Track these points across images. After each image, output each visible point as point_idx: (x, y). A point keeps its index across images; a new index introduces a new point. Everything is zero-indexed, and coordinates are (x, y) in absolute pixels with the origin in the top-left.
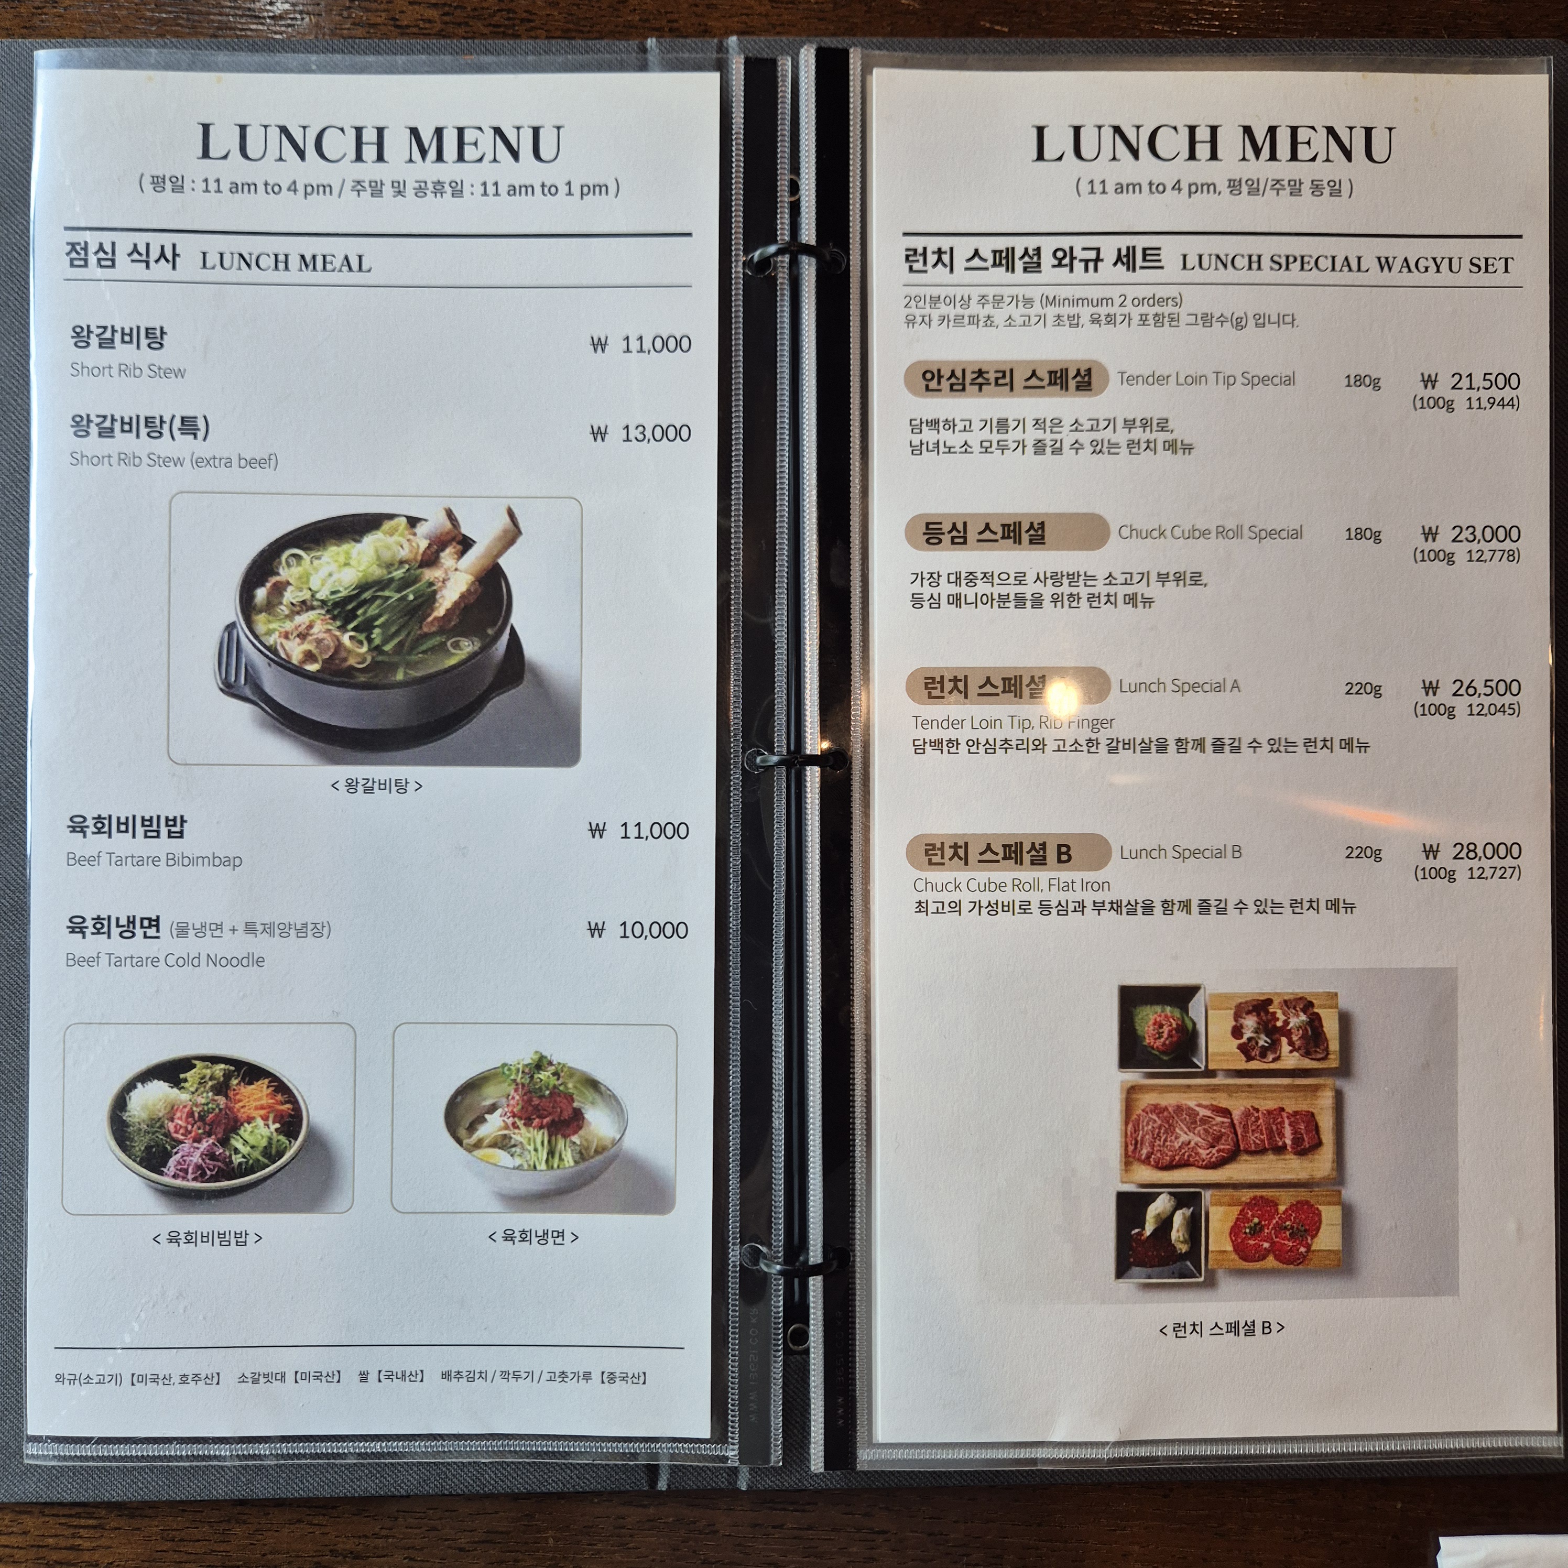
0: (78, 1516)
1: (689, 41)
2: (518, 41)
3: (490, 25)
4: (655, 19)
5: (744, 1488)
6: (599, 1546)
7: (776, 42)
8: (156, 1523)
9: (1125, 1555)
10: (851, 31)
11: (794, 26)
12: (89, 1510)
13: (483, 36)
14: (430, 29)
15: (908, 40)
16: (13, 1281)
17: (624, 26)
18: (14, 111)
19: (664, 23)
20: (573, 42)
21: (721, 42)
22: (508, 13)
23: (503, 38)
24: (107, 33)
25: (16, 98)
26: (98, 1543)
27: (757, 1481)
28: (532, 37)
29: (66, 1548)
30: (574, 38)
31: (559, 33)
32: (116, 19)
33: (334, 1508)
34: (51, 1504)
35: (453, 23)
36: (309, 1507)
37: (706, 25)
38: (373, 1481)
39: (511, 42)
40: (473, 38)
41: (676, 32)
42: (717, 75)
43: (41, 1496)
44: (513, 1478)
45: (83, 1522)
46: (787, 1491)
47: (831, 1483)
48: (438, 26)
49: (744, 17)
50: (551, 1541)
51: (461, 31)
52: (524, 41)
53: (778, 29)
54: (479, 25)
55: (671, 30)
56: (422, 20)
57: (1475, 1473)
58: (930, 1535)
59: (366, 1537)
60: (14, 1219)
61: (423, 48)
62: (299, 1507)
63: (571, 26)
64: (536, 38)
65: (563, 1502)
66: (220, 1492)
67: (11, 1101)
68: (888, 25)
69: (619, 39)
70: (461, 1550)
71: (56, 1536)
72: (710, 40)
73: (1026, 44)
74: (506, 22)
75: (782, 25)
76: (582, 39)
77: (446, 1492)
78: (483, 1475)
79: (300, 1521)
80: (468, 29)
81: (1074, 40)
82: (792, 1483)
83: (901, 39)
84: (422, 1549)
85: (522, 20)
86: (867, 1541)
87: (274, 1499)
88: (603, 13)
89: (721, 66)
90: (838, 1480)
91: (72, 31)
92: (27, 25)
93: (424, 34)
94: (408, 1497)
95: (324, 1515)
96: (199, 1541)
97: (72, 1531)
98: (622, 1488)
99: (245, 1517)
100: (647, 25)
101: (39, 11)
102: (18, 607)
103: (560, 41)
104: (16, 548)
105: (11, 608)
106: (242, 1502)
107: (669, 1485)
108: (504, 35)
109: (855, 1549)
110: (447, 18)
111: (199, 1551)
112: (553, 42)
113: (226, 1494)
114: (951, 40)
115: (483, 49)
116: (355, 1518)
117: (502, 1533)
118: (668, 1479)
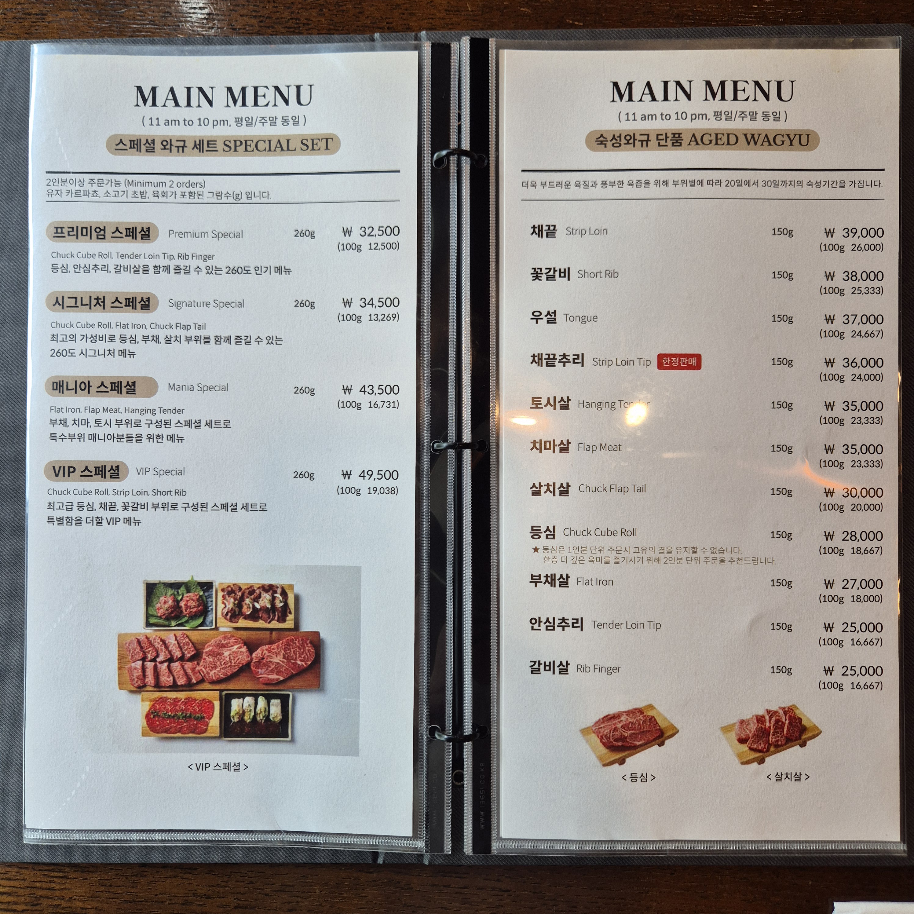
0: (53, 871)
1: (398, 34)
2: (301, 36)
3: (286, 27)
4: (379, 22)
5: (427, 863)
6: (345, 895)
7: (448, 34)
8: (96, 876)
9: (648, 908)
10: (492, 27)
11: (459, 24)
12: (60, 867)
13: (282, 34)
14: (253, 30)
15: (524, 31)
16: (18, 738)
17: (362, 26)
18: (20, 80)
19: (385, 24)
20: (332, 36)
21: (417, 35)
22: (296, 20)
23: (293, 35)
24: (72, 36)
25: (21, 73)
26: (64, 886)
27: (435, 860)
28: (309, 34)
29: (46, 889)
30: (333, 34)
31: (325, 31)
32: (77, 28)
33: (196, 869)
34: (39, 864)
35: (265, 27)
36: (181, 869)
37: (409, 25)
38: (217, 854)
39: (297, 37)
40: (276, 35)
41: (391, 29)
42: (416, 53)
43: (33, 859)
44: (296, 854)
45: (56, 874)
46: (452, 865)
47: (477, 861)
48: (257, 28)
49: (430, 20)
50: (318, 891)
51: (269, 31)
52: (304, 36)
53: (450, 27)
54: (279, 28)
55: (388, 28)
56: (248, 25)
57: (855, 864)
58: (534, 893)
59: (213, 886)
60: (18, 703)
61: (248, 41)
62: (175, 868)
63: (332, 27)
64: (312, 34)
65: (324, 869)
66: (131, 859)
67: (17, 637)
68: (513, 23)
69: (359, 34)
70: (267, 895)
71: (41, 882)
72: (410, 34)
73: (592, 32)
74: (295, 26)
75: (452, 24)
76: (337, 34)
77: (258, 862)
78: (278, 853)
79: (176, 876)
80: (273, 30)
81: (620, 29)
82: (455, 861)
83: (520, 31)
84: (245, 894)
85: (304, 24)
86: (498, 895)
87: (161, 864)
88: (350, 19)
89: (417, 48)
90: (480, 860)
91: (53, 35)
92: (28, 32)
93: (249, 33)
94: (237, 864)
95: (190, 873)
96: (120, 886)
97: (49, 879)
98: (358, 862)
99: (145, 873)
100: (375, 26)
101: (35, 24)
102: (22, 360)
103: (325, 36)
104: (21, 326)
105: (18, 360)
106: (144, 865)
107: (384, 861)
108: (294, 33)
109: (491, 900)
110: (263, 24)
111: (119, 892)
112: (321, 36)
113: (135, 860)
114: (549, 31)
115: (281, 41)
116: (207, 875)
117: (290, 886)
118: (384, 857)
